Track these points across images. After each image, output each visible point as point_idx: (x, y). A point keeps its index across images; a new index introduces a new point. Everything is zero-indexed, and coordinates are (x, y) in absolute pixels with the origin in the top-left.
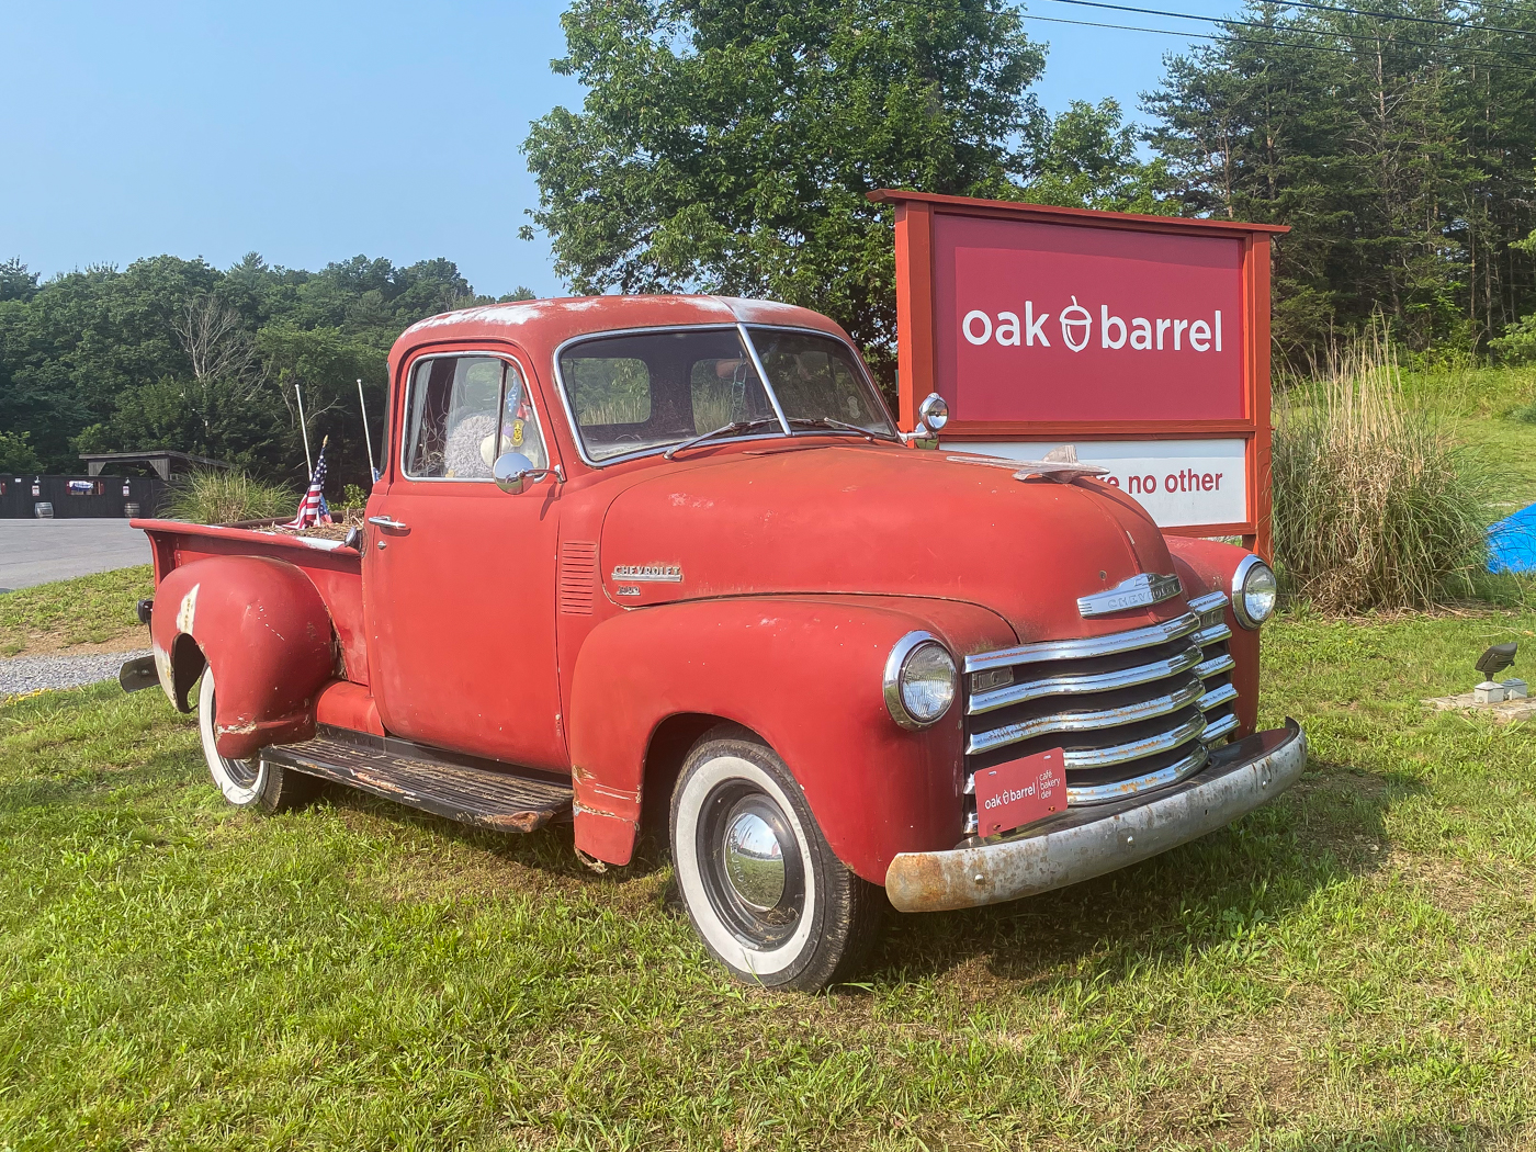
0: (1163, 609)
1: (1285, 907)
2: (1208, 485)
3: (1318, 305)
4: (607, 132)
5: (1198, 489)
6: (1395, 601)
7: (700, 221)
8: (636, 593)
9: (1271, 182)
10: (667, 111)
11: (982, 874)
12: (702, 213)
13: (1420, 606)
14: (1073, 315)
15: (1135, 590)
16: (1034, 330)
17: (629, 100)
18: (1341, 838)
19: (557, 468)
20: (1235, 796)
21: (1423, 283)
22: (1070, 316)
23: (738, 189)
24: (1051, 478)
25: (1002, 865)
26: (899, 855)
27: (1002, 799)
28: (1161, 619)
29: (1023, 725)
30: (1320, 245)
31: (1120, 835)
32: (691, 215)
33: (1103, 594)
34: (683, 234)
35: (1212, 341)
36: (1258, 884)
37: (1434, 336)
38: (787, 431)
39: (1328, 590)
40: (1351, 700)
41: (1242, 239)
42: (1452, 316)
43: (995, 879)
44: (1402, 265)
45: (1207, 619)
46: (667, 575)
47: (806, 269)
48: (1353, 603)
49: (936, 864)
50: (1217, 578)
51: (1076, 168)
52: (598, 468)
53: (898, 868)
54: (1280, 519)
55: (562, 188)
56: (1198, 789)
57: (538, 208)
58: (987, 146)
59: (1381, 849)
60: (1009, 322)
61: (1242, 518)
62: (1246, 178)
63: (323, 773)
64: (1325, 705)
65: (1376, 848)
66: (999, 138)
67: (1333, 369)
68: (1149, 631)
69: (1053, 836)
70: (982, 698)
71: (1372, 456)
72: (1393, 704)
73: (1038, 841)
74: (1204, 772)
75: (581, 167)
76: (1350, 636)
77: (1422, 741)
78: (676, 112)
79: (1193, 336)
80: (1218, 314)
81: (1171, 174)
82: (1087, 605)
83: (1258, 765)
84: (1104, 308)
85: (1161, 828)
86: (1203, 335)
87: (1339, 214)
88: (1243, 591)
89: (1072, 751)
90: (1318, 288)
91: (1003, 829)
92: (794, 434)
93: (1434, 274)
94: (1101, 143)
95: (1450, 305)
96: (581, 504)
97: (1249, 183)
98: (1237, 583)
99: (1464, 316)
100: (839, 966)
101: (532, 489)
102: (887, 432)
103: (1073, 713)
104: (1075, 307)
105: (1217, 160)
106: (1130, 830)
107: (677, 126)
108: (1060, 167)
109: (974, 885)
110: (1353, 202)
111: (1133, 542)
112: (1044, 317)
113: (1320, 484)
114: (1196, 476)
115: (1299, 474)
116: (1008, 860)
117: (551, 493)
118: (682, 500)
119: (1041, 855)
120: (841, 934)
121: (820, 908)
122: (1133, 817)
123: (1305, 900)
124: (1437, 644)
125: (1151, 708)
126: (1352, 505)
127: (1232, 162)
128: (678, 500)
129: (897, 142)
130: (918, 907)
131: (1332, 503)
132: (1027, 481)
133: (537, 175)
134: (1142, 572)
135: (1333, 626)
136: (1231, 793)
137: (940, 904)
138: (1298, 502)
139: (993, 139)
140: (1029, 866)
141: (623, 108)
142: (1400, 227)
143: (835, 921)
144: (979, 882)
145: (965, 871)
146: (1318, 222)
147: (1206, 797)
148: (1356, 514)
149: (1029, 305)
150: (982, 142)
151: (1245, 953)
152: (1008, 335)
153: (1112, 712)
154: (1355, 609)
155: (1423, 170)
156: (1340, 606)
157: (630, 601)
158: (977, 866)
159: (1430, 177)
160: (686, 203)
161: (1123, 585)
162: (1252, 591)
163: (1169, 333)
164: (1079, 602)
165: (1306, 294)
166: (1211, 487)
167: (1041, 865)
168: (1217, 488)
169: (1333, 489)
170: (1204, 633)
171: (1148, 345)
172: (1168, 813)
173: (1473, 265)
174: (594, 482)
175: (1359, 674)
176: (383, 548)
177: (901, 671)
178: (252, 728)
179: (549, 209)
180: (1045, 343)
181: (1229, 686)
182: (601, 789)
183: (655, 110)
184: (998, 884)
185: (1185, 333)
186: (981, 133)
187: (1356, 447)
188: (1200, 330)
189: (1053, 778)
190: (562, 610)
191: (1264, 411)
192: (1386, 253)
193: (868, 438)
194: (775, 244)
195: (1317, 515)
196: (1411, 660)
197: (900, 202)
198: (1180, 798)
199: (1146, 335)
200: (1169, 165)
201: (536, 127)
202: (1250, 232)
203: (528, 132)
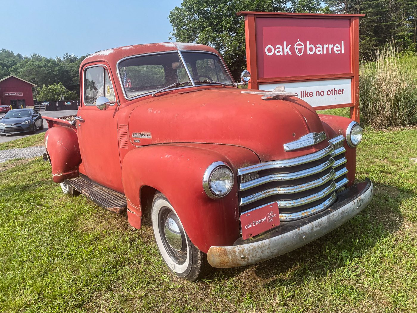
0: (318, 146)
1: (366, 250)
2: (340, 93)
3: (371, 42)
4: (187, 11)
5: (337, 94)
6: (397, 125)
7: (209, 32)
8: (139, 142)
9: (358, 10)
10: (201, 5)
11: (243, 255)
12: (210, 30)
13: (405, 125)
14: (298, 45)
15: (307, 139)
16: (287, 50)
17: (191, 3)
18: (385, 214)
19: (118, 101)
20: (346, 214)
21: (402, 34)
22: (297, 45)
23: (219, 23)
24: (276, 98)
25: (251, 251)
26: (212, 247)
27: (252, 224)
28: (317, 150)
29: (263, 192)
30: (372, 26)
31: (300, 236)
32: (207, 30)
33: (294, 142)
34: (206, 35)
35: (341, 50)
36: (355, 239)
37: (404, 48)
38: (194, 85)
39: (376, 122)
40: (385, 158)
41: (350, 19)
42: (409, 42)
43: (249, 257)
44: (395, 29)
45: (336, 147)
46: (147, 136)
47: (236, 42)
48: (384, 126)
49: (225, 252)
50: (341, 130)
51: (305, 10)
52: (130, 100)
53: (211, 252)
54: (362, 102)
55: (178, 26)
56: (332, 214)
57: (173, 32)
58: (282, 6)
59: (399, 219)
60: (279, 48)
61: (350, 102)
62: (351, 9)
63: (76, 189)
64: (376, 160)
65: (398, 219)
66: (285, 4)
67: (377, 57)
68: (312, 155)
69: (273, 239)
70: (245, 184)
71: (390, 82)
72: (399, 160)
73: (266, 241)
74: (334, 206)
75: (182, 21)
76: (383, 136)
77: (411, 175)
78: (203, 5)
79: (335, 49)
80: (343, 42)
81: (331, 10)
82: (288, 146)
83: (355, 201)
84: (308, 42)
85: (317, 231)
86: (338, 48)
87: (377, 17)
88: (351, 134)
89: (282, 201)
90: (371, 37)
91: (253, 235)
92: (196, 86)
93: (404, 31)
94: (311, 3)
95: (409, 40)
96: (124, 112)
97: (352, 11)
98: (348, 132)
99: (413, 42)
100: (199, 275)
101: (110, 108)
102: (231, 83)
103: (282, 187)
104: (299, 43)
105: (343, 5)
106: (304, 233)
107: (203, 9)
108: (301, 10)
109: (240, 259)
110: (381, 13)
111: (307, 121)
112: (290, 46)
113: (374, 91)
114: (336, 90)
115: (367, 88)
116: (254, 249)
117: (116, 109)
118: (151, 110)
119: (267, 247)
120: (199, 265)
121: (191, 257)
122: (305, 228)
123: (372, 247)
124: (411, 138)
125: (313, 184)
126: (384, 97)
127: (347, 5)
128: (150, 110)
129: (258, 7)
130: (219, 266)
131: (378, 96)
132: (266, 100)
133: (172, 24)
134: (310, 132)
135: (378, 133)
136: (345, 213)
137: (228, 266)
138: (367, 96)
139: (283, 4)
140: (262, 251)
141: (191, 5)
142: (395, 19)
143: (196, 261)
144: (242, 258)
145: (237, 254)
146: (371, 19)
147: (335, 217)
148: (385, 99)
149: (285, 43)
150: (280, 5)
151: (350, 272)
152: (279, 52)
153: (298, 186)
154: (384, 127)
155: (401, 3)
156: (380, 126)
157: (137, 144)
158: (241, 252)
159: (403, 5)
160: (206, 27)
161: (302, 138)
162: (354, 134)
163: (328, 49)
164: (284, 145)
165: (368, 39)
166: (341, 93)
167: (267, 251)
168: (343, 94)
169: (378, 92)
170: (335, 151)
171: (321, 52)
172: (320, 225)
173: (415, 28)
174: (128, 105)
175: (387, 149)
176: (80, 126)
177: (209, 178)
178: (61, 175)
179: (175, 32)
180: (290, 53)
181: (345, 168)
182: (132, 205)
183: (198, 5)
184: (250, 259)
185: (333, 48)
186: (280, 3)
187: (385, 80)
188: (337, 47)
189: (274, 214)
190: (120, 146)
191: (357, 71)
192: (390, 26)
193: (223, 86)
194: (228, 36)
195: (373, 100)
196: (403, 144)
197: (246, 15)
198: (325, 219)
199: (321, 49)
200: (330, 8)
201: (171, 13)
202: (353, 17)
203: (169, 14)
